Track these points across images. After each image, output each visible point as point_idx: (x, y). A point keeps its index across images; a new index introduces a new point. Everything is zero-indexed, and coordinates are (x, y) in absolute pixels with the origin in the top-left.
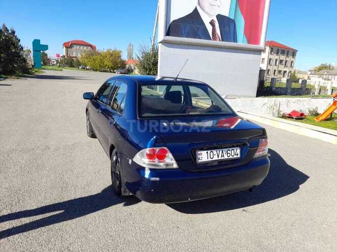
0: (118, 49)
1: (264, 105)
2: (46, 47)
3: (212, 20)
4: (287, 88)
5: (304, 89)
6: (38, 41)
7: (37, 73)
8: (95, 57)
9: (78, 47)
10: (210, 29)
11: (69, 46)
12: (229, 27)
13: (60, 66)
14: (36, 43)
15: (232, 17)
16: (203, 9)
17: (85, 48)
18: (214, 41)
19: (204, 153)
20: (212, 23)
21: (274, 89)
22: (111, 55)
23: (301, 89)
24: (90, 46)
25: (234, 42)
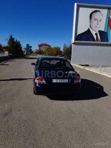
0: (59, 47)
2: (31, 47)
3: (96, 33)
6: (29, 45)
7: (27, 57)
8: (50, 50)
9: (44, 46)
10: (95, 37)
11: (40, 46)
13: (36, 54)
14: (28, 45)
15: (106, 31)
16: (92, 29)
17: (46, 46)
19: (55, 80)
20: (96, 34)
22: (56, 49)
24: (49, 45)
25: (107, 42)
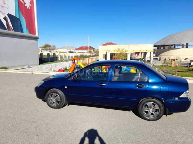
1: (47, 68)
4: (48, 58)
5: (55, 58)
12: (17, 23)
18: (9, 31)
20: (5, 19)
21: (43, 59)
23: (54, 58)
25: (22, 32)
